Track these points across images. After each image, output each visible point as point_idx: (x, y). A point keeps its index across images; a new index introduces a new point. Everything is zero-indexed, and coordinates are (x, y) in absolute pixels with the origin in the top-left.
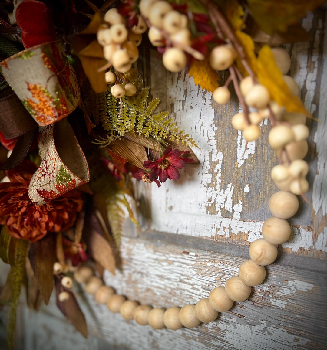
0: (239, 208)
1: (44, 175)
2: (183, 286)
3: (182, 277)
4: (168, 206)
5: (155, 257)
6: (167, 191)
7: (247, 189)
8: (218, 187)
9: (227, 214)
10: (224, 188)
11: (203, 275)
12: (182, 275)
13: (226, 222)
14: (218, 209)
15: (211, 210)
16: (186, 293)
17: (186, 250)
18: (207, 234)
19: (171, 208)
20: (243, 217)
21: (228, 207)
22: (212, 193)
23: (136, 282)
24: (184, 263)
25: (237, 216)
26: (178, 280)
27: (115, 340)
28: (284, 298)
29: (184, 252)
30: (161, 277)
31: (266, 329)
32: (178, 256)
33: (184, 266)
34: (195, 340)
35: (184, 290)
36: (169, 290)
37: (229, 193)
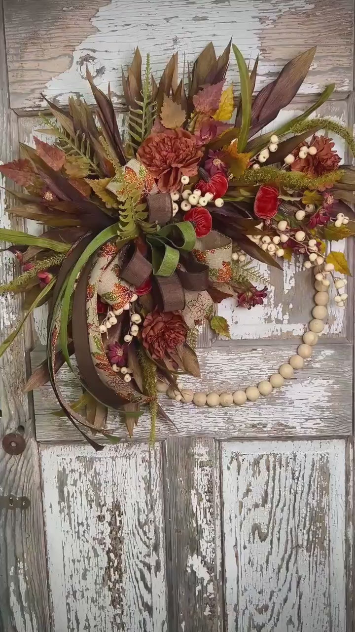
0: (287, 317)
1: (200, 311)
2: (252, 372)
3: (252, 367)
4: (234, 321)
5: (228, 357)
6: (233, 312)
7: (291, 306)
8: (272, 306)
9: (278, 321)
10: (276, 306)
11: (268, 361)
12: (251, 365)
13: (279, 326)
14: (273, 319)
15: (268, 320)
16: (256, 375)
17: (254, 348)
18: (265, 335)
19: (237, 323)
20: (289, 322)
21: (280, 317)
22: (268, 310)
23: (211, 380)
24: (253, 357)
25: (286, 322)
26: (249, 368)
27: (189, 432)
28: (320, 361)
29: (253, 350)
30: (234, 371)
31: (310, 382)
32: (248, 353)
33: (254, 358)
34: (264, 405)
35: (254, 375)
36: (241, 377)
37: (280, 309)
